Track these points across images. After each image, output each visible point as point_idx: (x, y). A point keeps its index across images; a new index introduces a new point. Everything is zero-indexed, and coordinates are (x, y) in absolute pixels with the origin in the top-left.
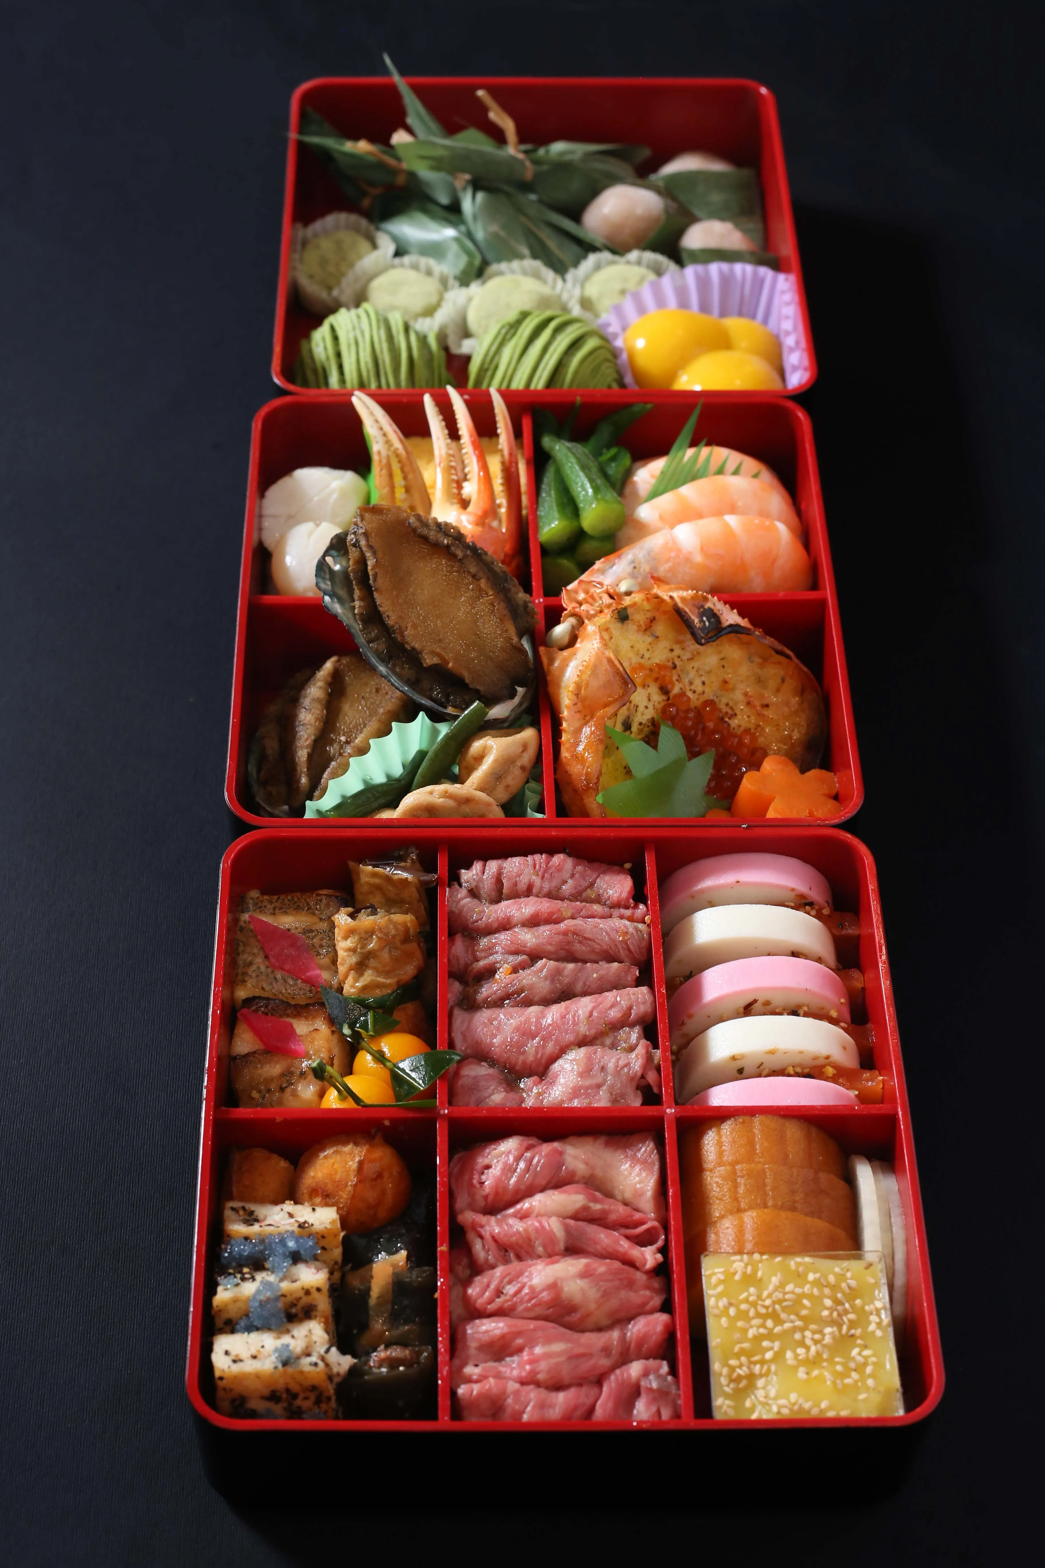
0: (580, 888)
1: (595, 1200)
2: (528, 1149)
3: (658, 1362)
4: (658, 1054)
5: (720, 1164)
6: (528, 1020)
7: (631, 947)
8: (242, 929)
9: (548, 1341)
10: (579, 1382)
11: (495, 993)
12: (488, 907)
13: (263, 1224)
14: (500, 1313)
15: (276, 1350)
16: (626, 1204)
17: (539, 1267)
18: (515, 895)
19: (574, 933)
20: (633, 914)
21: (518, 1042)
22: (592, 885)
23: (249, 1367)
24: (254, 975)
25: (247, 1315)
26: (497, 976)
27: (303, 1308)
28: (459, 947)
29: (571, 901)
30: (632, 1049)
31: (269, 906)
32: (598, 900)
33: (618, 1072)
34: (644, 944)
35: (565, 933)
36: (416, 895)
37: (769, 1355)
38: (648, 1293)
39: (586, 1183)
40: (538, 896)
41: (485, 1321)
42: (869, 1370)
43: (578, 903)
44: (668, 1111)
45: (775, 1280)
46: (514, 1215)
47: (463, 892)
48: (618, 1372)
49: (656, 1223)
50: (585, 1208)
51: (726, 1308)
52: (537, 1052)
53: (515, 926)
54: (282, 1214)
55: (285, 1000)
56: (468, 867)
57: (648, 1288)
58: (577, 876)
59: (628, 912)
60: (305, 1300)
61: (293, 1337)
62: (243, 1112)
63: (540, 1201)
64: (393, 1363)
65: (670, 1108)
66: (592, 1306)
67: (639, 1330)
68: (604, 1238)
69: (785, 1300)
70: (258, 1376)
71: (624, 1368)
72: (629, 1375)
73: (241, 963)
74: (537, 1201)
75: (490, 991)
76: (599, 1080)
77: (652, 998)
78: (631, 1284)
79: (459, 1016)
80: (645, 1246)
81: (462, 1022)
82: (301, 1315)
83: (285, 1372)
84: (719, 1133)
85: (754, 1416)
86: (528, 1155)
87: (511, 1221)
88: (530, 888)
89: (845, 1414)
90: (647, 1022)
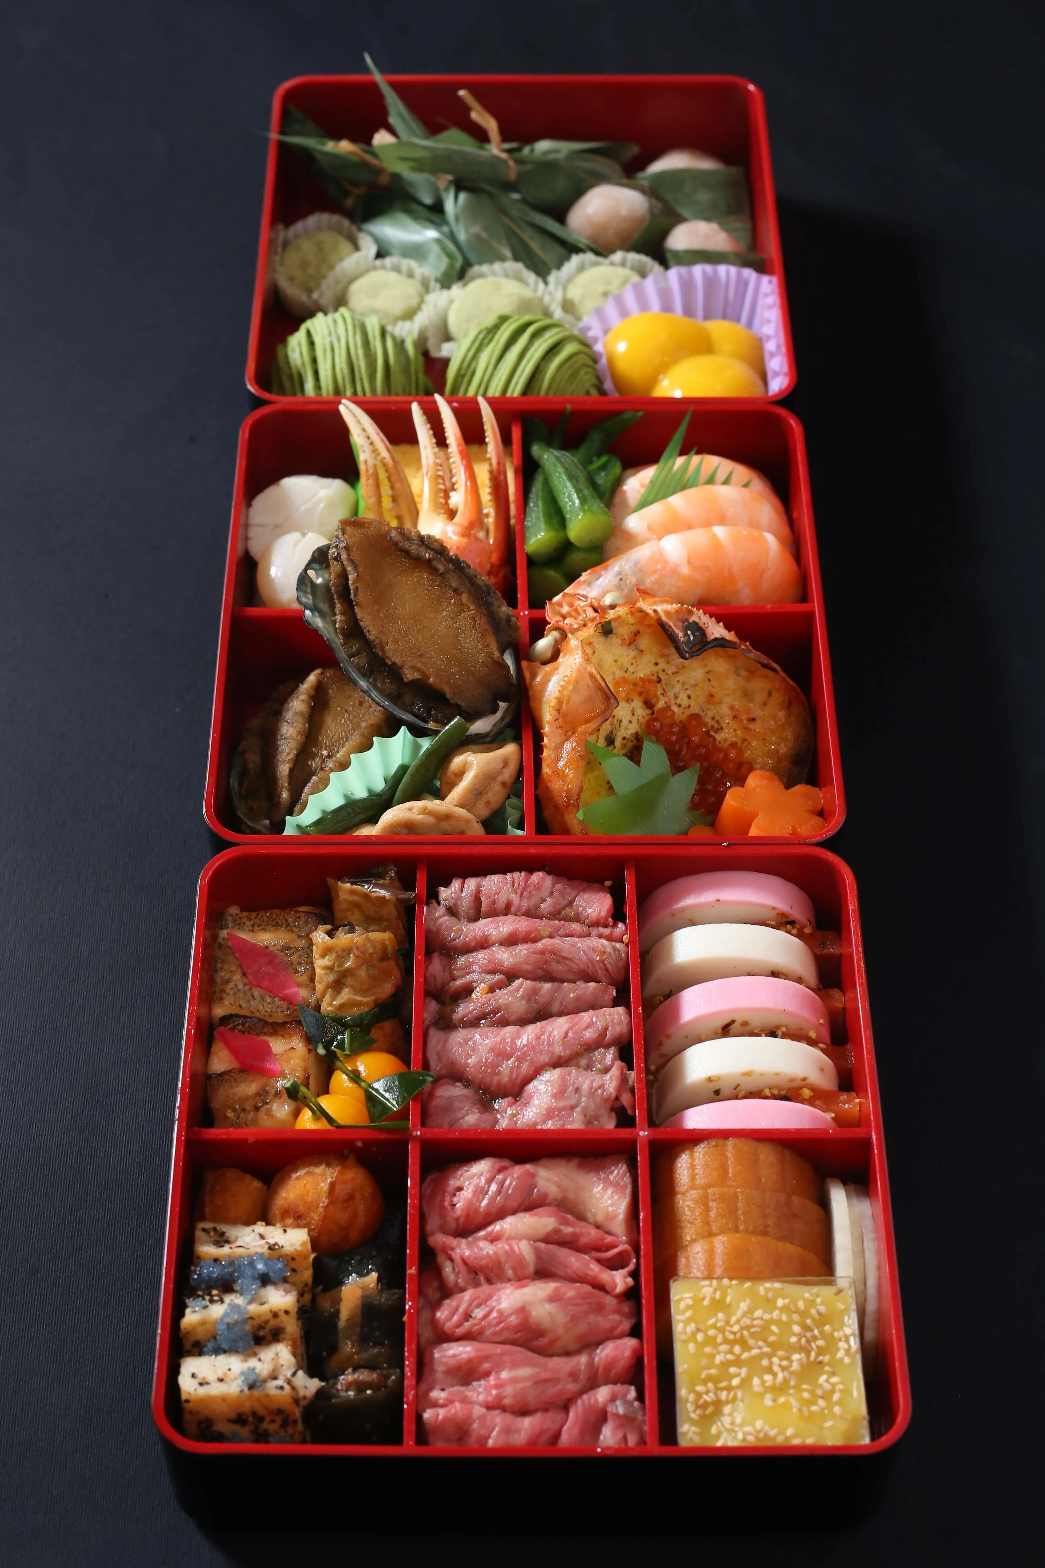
0: (558, 907)
1: (567, 1223)
2: (500, 1170)
3: (626, 1387)
4: (632, 1075)
5: (693, 1187)
6: (503, 1040)
7: (609, 967)
8: (220, 946)
9: (515, 1365)
10: (546, 1407)
11: (471, 1012)
12: (466, 926)
13: (233, 1245)
14: (468, 1337)
15: (242, 1373)
16: (598, 1227)
17: (508, 1291)
18: (493, 913)
19: (552, 952)
20: (612, 933)
21: (492, 1062)
22: (571, 903)
23: (215, 1390)
24: (231, 993)
25: (215, 1338)
26: (474, 996)
27: (271, 1331)
28: (436, 965)
29: (550, 919)
30: (607, 1070)
31: (248, 923)
32: (577, 919)
33: (592, 1094)
34: (622, 963)
35: (543, 952)
36: (394, 913)
37: (735, 1382)
38: (617, 1317)
39: (558, 1206)
40: (516, 915)
41: (453, 1345)
42: (836, 1397)
43: (556, 922)
44: (641, 1133)
45: (743, 1306)
46: (485, 1238)
47: (441, 910)
48: (585, 1397)
49: (627, 1247)
50: (556, 1231)
51: (694, 1334)
52: (511, 1073)
53: (493, 945)
54: (253, 1235)
55: (262, 1018)
56: (447, 884)
57: (619, 1312)
58: (556, 894)
59: (607, 931)
60: (273, 1323)
61: (260, 1360)
62: (216, 1133)
63: (511, 1224)
64: (360, 1387)
65: (644, 1130)
66: (560, 1331)
67: (607, 1355)
68: (575, 1261)
69: (753, 1326)
70: (224, 1399)
71: (592, 1393)
72: (596, 1400)
73: (218, 980)
74: (508, 1224)
75: (466, 1011)
76: (573, 1102)
77: (628, 1019)
78: (600, 1308)
79: (435, 1036)
80: (616, 1269)
81: (438, 1042)
82: (269, 1337)
83: (251, 1396)
84: (692, 1156)
85: (719, 1444)
86: (500, 1177)
87: (482, 1244)
88: (508, 907)
89: (810, 1441)
90: (623, 1043)
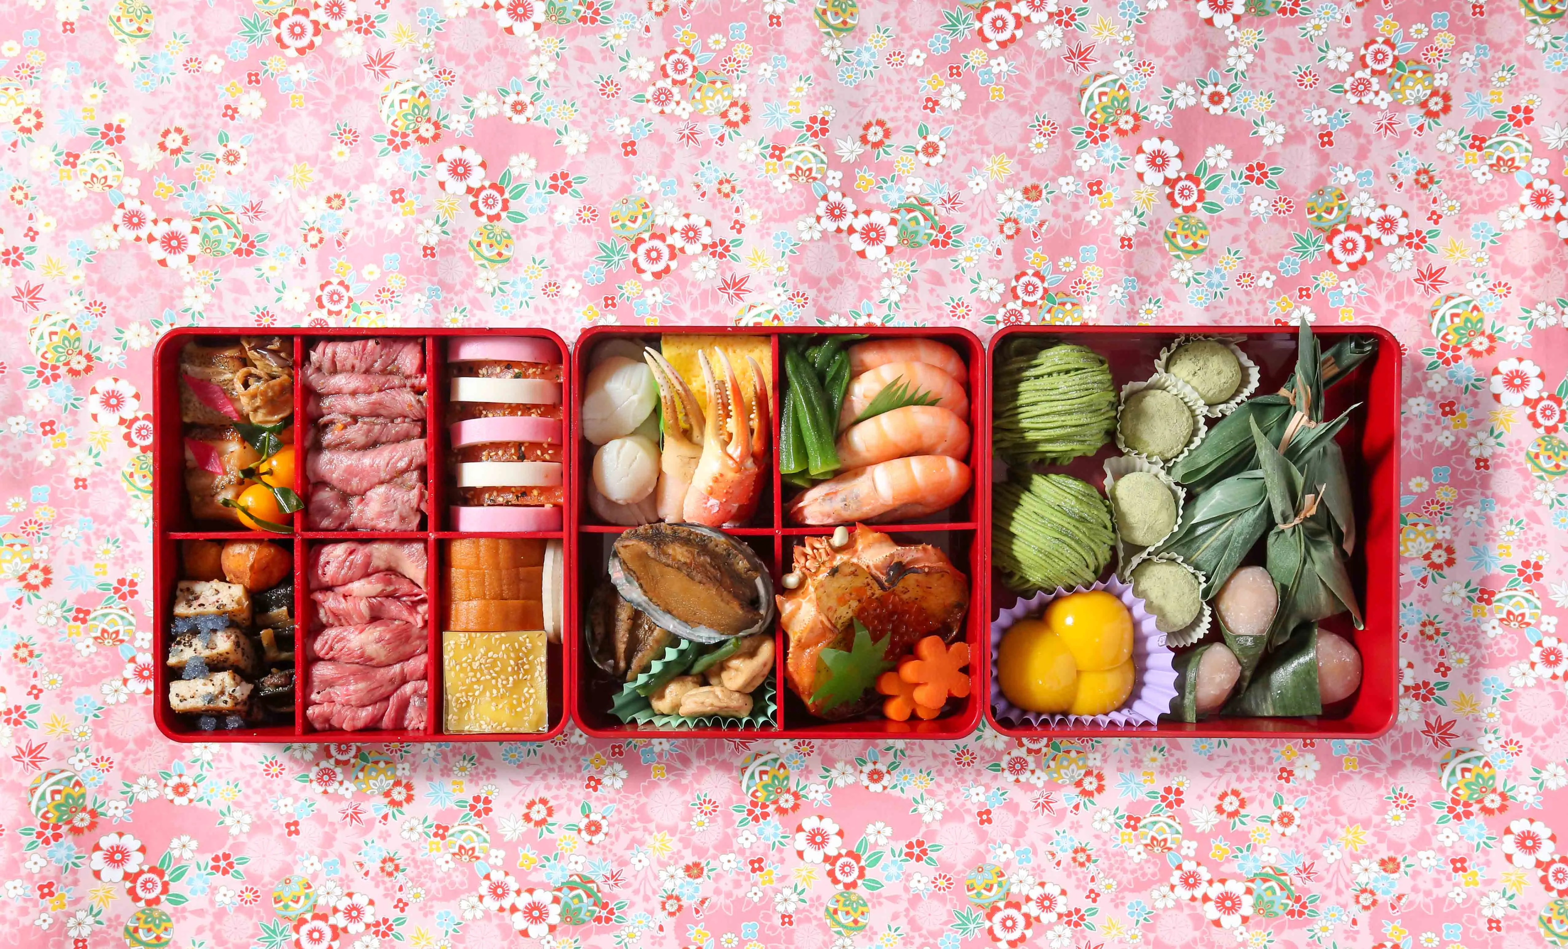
0: (385, 365)
1: (390, 582)
2: (351, 553)
3: (422, 682)
4: (427, 491)
6: (353, 462)
10: (376, 701)
11: (333, 440)
12: (327, 379)
13: (197, 603)
14: (332, 661)
15: (204, 691)
16: (409, 581)
17: (354, 633)
18: (343, 372)
19: (380, 403)
21: (346, 477)
22: (393, 362)
23: (189, 704)
24: (191, 408)
26: (333, 429)
27: (220, 663)
28: (309, 405)
29: (379, 376)
30: (412, 488)
31: (197, 361)
32: (397, 374)
33: (403, 504)
34: (423, 410)
35: (374, 403)
37: (477, 693)
38: (418, 642)
39: (384, 572)
40: (358, 374)
41: (323, 666)
42: (530, 702)
43: (384, 377)
44: (430, 534)
45: (482, 651)
46: (343, 595)
47: (312, 369)
48: (397, 692)
49: (426, 592)
50: (383, 589)
51: (455, 665)
52: (357, 485)
53: (344, 394)
54: (210, 592)
55: (214, 424)
56: (316, 347)
57: (419, 638)
58: (384, 356)
59: (416, 381)
61: (213, 683)
62: (179, 535)
63: (357, 586)
64: (275, 686)
66: (383, 658)
67: (413, 665)
68: (394, 608)
69: (487, 663)
70: (195, 708)
71: (402, 689)
72: (405, 692)
75: (330, 439)
76: (392, 508)
77: (425, 452)
78: (407, 640)
79: (311, 457)
82: (217, 668)
83: (210, 707)
84: (461, 546)
85: (467, 728)
86: (351, 557)
87: (341, 599)
88: (353, 367)
89: (515, 730)
90: (422, 469)
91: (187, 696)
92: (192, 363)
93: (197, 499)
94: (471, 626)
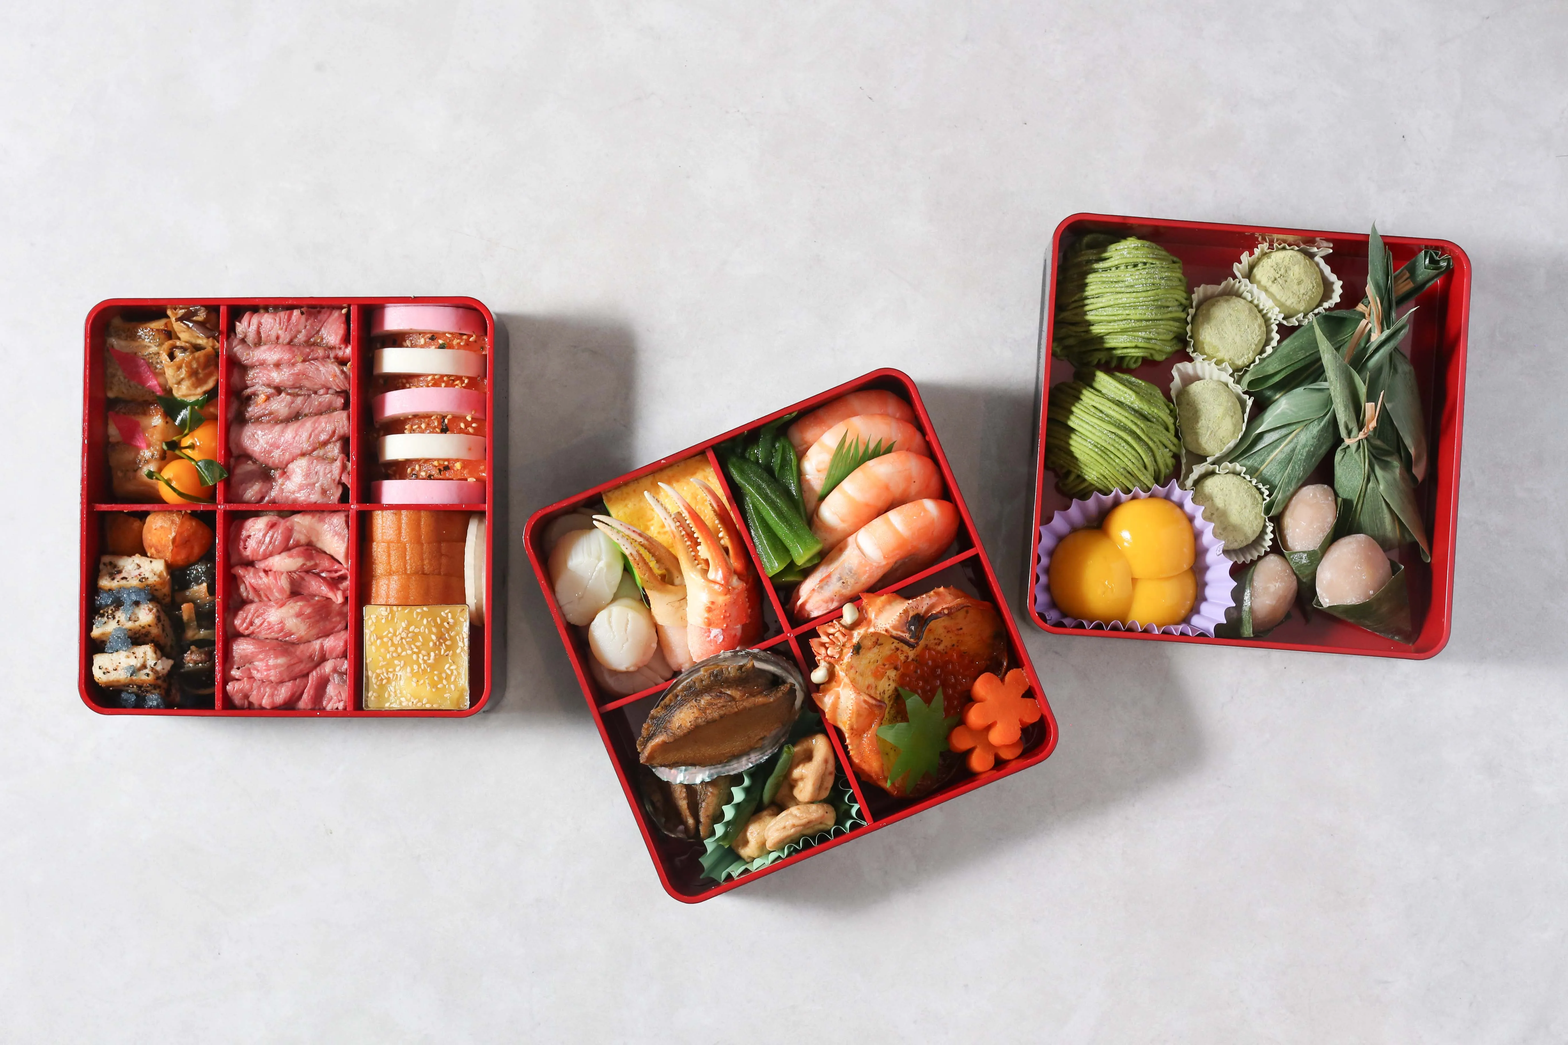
0: (308, 337)
1: (309, 558)
2: (272, 526)
4: (350, 464)
5: (382, 540)
6: (273, 437)
7: (338, 384)
10: (295, 678)
11: (256, 413)
12: (252, 351)
13: (120, 577)
14: (251, 638)
15: (127, 664)
16: (329, 558)
17: (273, 609)
18: (268, 344)
19: (303, 374)
21: (268, 451)
22: (316, 333)
23: (112, 676)
24: (117, 383)
25: (110, 641)
26: (257, 402)
27: (141, 637)
29: (304, 345)
30: (334, 460)
32: (320, 346)
33: (325, 477)
34: (347, 381)
35: (297, 374)
37: (397, 668)
38: (338, 619)
39: (304, 548)
40: (281, 345)
41: (243, 642)
42: (452, 679)
43: (307, 350)
44: (352, 506)
45: (404, 625)
46: (263, 569)
47: (237, 341)
48: (317, 670)
50: (303, 565)
51: (376, 640)
52: (280, 458)
53: (268, 366)
54: (132, 567)
55: (137, 400)
56: (240, 320)
57: (340, 614)
58: (308, 327)
59: (340, 353)
60: (142, 632)
61: (135, 657)
63: (277, 562)
64: (195, 661)
65: (354, 505)
67: (330, 643)
68: (315, 584)
70: (117, 681)
71: (321, 667)
72: (325, 671)
73: (108, 376)
74: (275, 562)
75: (253, 412)
76: (313, 481)
77: (348, 424)
79: (235, 429)
81: (236, 435)
82: (140, 641)
83: (132, 679)
84: (382, 518)
85: (386, 707)
86: (272, 530)
87: (260, 575)
88: (278, 338)
89: (435, 706)
90: (345, 441)
91: (110, 669)
92: (119, 337)
93: (120, 474)
94: (392, 601)
